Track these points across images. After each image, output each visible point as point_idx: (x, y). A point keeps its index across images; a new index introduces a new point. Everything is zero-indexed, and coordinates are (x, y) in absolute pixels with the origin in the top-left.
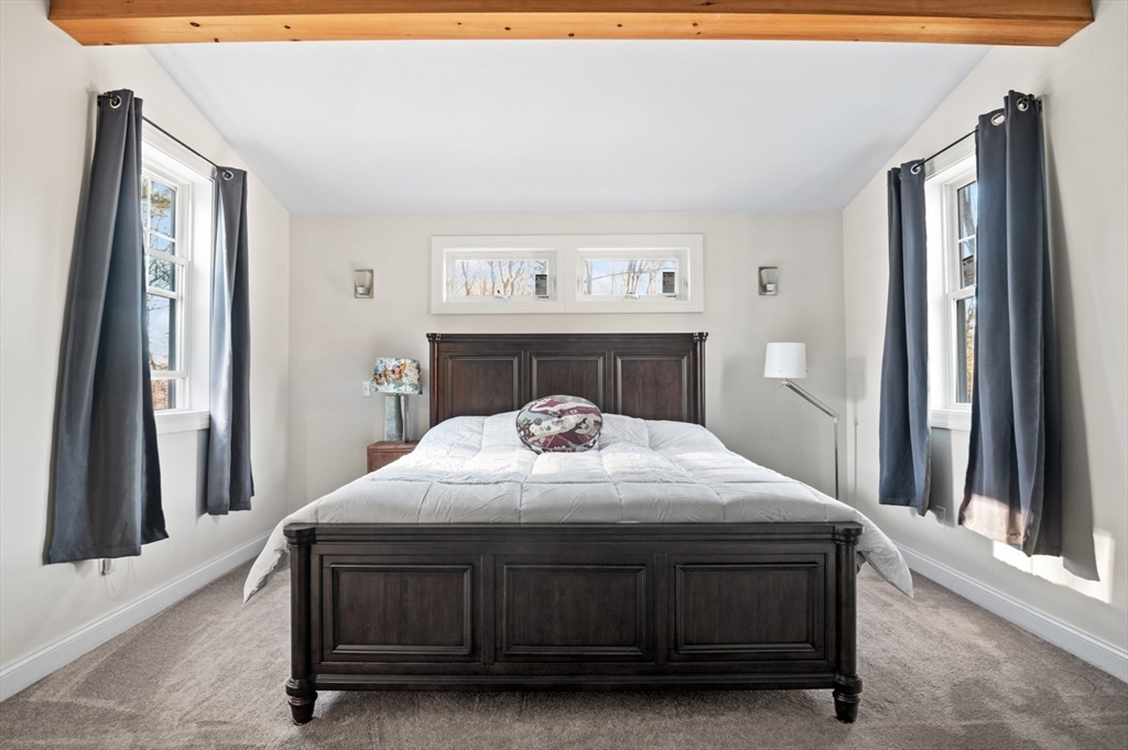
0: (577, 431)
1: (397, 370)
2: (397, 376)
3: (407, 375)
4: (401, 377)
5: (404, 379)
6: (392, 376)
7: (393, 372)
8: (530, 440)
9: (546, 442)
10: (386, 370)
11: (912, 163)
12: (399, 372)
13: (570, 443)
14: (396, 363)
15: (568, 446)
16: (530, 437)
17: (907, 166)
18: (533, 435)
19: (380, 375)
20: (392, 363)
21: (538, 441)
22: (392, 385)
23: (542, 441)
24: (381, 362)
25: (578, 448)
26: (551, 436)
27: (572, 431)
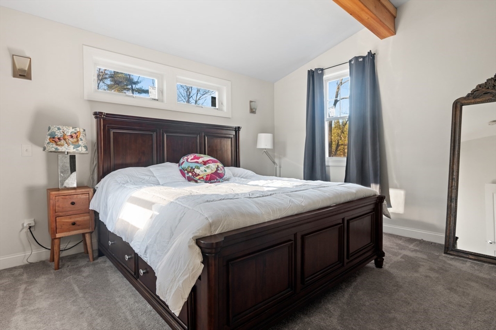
0: (218, 172)
1: (74, 135)
2: (75, 140)
3: (81, 140)
4: (78, 141)
5: (80, 143)
6: (71, 139)
7: (72, 137)
8: (198, 178)
9: (207, 178)
10: (64, 135)
11: (319, 69)
12: (75, 136)
13: (217, 178)
14: (73, 130)
15: (217, 180)
16: (197, 176)
17: (317, 70)
18: (199, 175)
19: (59, 139)
20: (69, 131)
21: (202, 178)
22: (72, 147)
23: (205, 177)
24: (59, 129)
25: (221, 180)
26: (208, 175)
27: (216, 171)
